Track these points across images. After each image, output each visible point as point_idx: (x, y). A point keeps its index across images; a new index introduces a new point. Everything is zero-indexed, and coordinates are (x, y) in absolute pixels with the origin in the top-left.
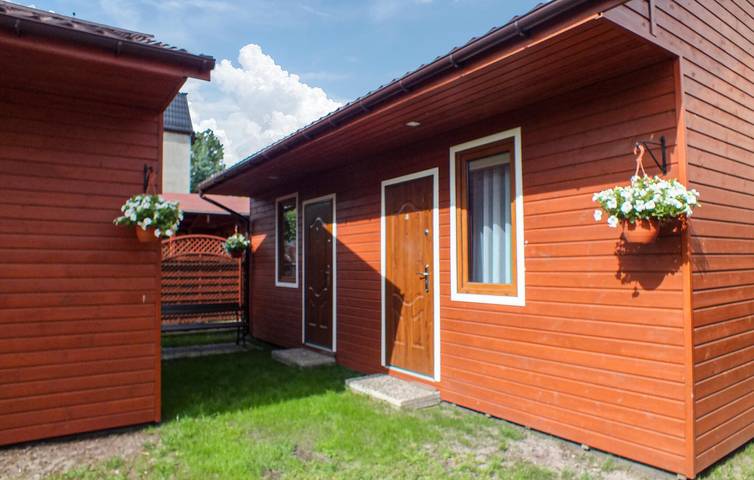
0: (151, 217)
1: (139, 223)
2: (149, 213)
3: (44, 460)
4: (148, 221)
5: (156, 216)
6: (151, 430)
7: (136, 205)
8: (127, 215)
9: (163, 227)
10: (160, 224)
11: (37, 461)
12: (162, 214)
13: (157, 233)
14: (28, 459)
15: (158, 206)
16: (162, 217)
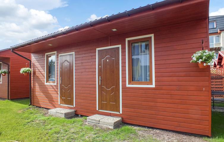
0: (202, 58)
1: (198, 61)
2: (201, 57)
3: (170, 137)
4: (201, 60)
5: (204, 58)
6: (206, 139)
7: (196, 55)
8: (193, 59)
9: (207, 62)
10: (206, 61)
11: (168, 137)
12: (206, 57)
13: (205, 64)
14: (166, 135)
15: (205, 54)
16: (206, 58)
